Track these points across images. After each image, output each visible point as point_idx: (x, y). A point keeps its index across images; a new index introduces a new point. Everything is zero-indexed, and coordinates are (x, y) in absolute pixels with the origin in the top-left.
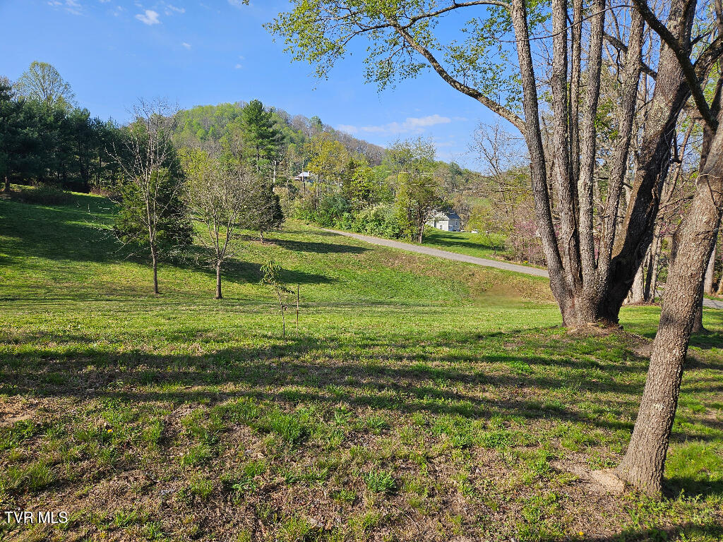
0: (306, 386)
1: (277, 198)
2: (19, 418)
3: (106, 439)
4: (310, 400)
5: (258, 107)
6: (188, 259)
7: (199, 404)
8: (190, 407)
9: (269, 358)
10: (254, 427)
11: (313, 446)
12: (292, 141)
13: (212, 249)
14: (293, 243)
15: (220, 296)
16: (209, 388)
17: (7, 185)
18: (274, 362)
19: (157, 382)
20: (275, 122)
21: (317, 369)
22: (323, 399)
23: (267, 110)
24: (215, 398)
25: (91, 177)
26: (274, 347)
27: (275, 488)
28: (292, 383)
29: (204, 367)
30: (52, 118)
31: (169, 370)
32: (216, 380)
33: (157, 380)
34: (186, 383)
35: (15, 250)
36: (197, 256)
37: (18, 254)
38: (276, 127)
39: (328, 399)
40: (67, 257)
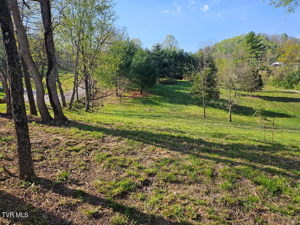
0: (279, 167)
1: (260, 76)
2: (165, 156)
3: (192, 170)
4: (281, 174)
5: (252, 35)
6: (218, 104)
7: (226, 165)
8: (222, 165)
9: (258, 151)
10: (252, 181)
11: (285, 197)
12: (270, 47)
13: (228, 100)
14: (268, 97)
15: (231, 121)
16: (230, 159)
17: (159, 79)
18: (261, 153)
19: (208, 152)
20: (261, 40)
21: (285, 160)
22: (289, 176)
23: (256, 35)
24: (233, 164)
25: (183, 74)
26: (260, 146)
27: (264, 211)
28: (271, 165)
29: (227, 150)
30: (172, 54)
31: (213, 148)
32: (233, 156)
33: (209, 151)
34: (220, 155)
35: (160, 100)
36: (221, 103)
37: (161, 102)
38: (261, 42)
39: (293, 177)
40: (175, 103)
